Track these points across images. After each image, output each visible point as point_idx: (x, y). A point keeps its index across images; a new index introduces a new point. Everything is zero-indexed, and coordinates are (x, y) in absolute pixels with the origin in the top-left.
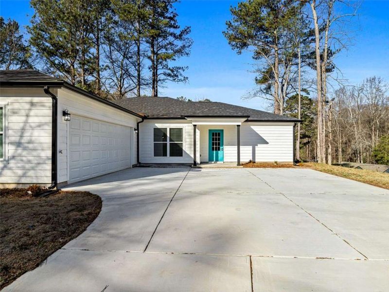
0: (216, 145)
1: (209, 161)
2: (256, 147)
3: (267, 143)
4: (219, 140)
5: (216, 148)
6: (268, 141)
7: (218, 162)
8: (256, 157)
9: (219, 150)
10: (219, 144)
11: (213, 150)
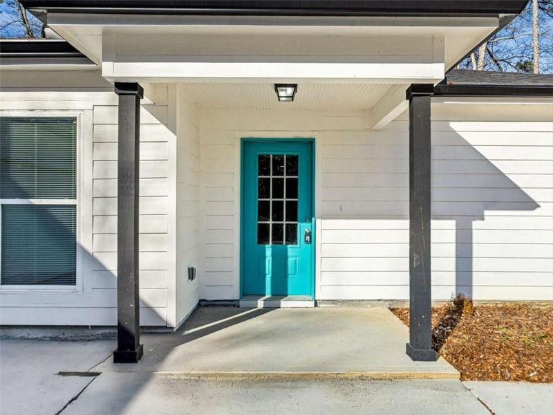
0: (278, 217)
1: (244, 293)
2: (476, 224)
3: (531, 205)
4: (293, 191)
5: (277, 229)
6: (534, 195)
7: (284, 303)
8: (477, 279)
9: (292, 238)
10: (293, 215)
11: (263, 237)
